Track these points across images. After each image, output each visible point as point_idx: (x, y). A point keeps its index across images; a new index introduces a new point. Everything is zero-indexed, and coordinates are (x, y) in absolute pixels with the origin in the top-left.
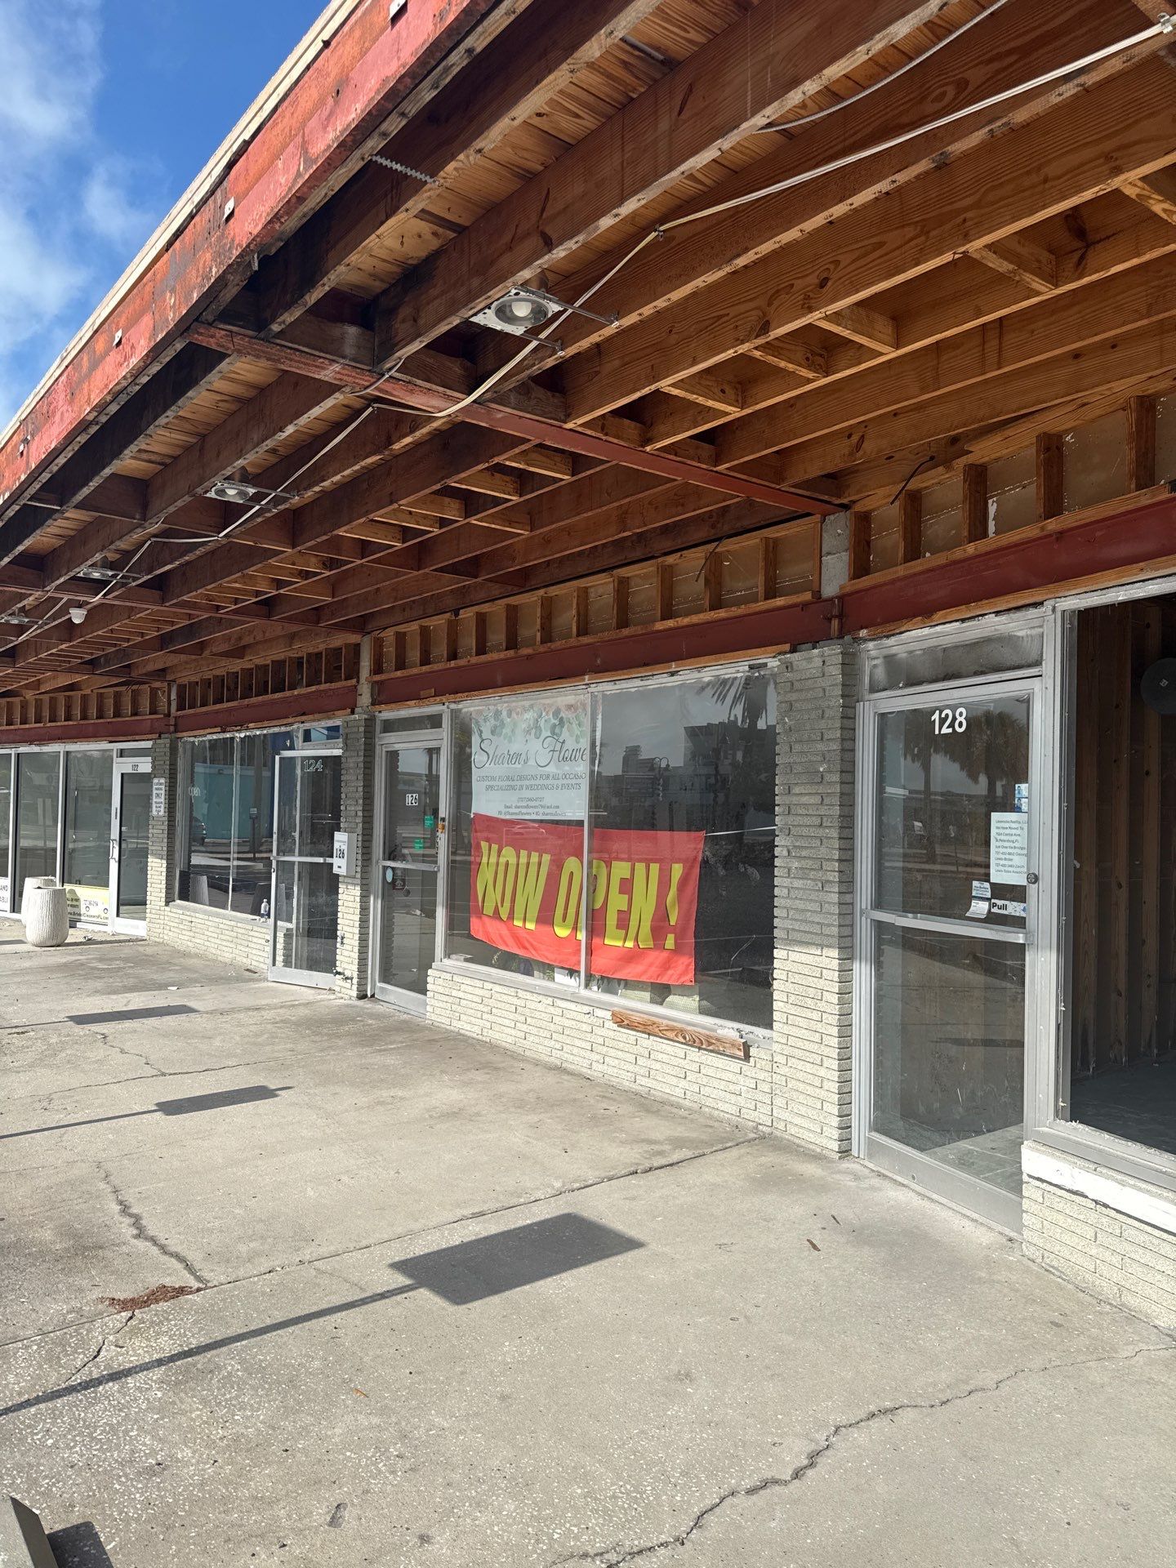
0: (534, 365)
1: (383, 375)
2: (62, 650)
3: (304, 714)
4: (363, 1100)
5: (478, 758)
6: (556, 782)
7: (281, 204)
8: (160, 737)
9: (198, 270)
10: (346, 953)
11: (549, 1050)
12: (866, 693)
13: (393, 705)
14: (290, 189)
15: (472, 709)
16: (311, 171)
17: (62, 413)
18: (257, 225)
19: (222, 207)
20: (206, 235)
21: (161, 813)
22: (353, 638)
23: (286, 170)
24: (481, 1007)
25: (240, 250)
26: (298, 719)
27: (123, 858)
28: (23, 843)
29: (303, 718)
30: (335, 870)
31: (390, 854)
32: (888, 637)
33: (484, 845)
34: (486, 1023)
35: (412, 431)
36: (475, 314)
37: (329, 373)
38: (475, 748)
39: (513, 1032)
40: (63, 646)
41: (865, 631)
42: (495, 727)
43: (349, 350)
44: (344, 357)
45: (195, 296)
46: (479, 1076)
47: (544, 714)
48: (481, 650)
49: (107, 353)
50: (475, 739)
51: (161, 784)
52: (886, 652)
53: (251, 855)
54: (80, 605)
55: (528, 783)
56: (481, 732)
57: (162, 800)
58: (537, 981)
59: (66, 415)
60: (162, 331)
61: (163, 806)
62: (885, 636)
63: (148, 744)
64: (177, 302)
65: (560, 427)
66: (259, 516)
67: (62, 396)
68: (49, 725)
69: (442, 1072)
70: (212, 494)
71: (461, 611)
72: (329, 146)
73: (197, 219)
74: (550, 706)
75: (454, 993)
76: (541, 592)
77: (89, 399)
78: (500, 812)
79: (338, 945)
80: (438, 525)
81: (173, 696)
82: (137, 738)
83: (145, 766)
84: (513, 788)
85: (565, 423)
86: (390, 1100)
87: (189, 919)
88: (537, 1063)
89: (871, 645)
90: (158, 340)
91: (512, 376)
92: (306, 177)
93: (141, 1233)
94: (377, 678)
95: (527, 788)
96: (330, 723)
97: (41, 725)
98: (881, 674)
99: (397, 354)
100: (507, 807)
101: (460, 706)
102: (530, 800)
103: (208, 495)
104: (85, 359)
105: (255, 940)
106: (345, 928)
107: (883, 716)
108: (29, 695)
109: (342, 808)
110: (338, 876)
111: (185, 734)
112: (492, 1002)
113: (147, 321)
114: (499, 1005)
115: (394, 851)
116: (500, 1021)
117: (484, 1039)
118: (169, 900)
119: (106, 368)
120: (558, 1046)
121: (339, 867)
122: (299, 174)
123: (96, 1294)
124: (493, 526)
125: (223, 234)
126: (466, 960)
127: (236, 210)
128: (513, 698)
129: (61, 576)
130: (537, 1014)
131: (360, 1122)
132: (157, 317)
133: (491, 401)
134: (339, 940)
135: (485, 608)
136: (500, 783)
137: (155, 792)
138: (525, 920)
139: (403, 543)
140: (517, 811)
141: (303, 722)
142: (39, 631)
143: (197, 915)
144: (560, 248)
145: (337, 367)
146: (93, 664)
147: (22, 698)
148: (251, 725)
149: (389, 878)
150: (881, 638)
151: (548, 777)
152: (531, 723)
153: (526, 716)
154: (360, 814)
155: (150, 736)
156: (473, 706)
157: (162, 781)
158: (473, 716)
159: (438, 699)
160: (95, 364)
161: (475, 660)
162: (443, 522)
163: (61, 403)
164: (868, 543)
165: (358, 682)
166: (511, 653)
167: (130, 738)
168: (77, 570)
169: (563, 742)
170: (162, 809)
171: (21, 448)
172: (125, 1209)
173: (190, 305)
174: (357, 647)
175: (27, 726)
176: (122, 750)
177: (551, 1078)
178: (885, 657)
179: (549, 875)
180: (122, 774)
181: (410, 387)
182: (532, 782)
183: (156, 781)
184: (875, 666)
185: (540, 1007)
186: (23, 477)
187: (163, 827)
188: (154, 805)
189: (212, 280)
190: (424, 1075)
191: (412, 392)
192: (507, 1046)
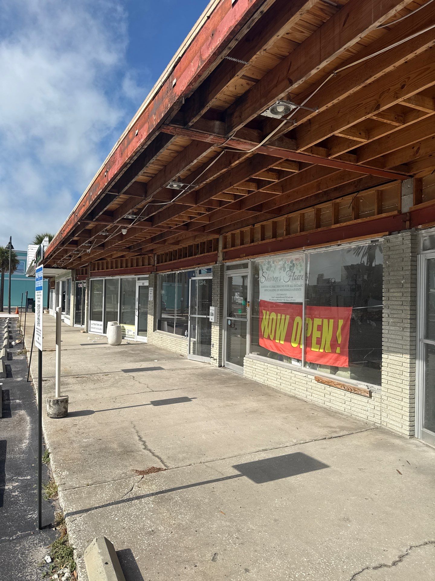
0: (285, 129)
1: (228, 138)
2: (119, 244)
3: (199, 264)
4: (221, 404)
5: (262, 279)
6: (292, 288)
7: (193, 78)
8: (151, 273)
9: (164, 106)
10: (214, 350)
11: (290, 390)
12: (421, 251)
13: (230, 260)
14: (196, 73)
15: (259, 261)
16: (203, 65)
17: (119, 161)
18: (184, 87)
19: (172, 82)
20: (166, 93)
21: (152, 300)
22: (216, 236)
23: (194, 66)
24: (263, 372)
25: (178, 97)
26: (197, 266)
27: (139, 315)
28: (107, 310)
29: (199, 266)
30: (210, 320)
31: (229, 315)
32: (431, 228)
33: (264, 312)
34: (265, 378)
35: (239, 158)
36: (263, 112)
37: (209, 139)
38: (260, 275)
39: (276, 382)
40: (120, 242)
41: (421, 226)
42: (268, 267)
43: (216, 130)
44: (214, 133)
45: (163, 115)
46: (264, 398)
47: (287, 262)
48: (263, 239)
49: (133, 139)
50: (261, 272)
51: (152, 290)
52: (430, 234)
53: (181, 315)
54: (125, 228)
55: (281, 288)
56: (263, 269)
57: (152, 295)
58: (285, 363)
59: (120, 161)
60: (151, 129)
61: (152, 297)
62: (429, 228)
63: (147, 276)
64: (156, 118)
65: (295, 152)
66: (184, 194)
67: (119, 155)
68: (115, 269)
69: (250, 395)
70: (168, 187)
71: (255, 225)
72: (210, 55)
73: (163, 87)
74: (289, 259)
75: (254, 366)
76: (286, 216)
77: (127, 155)
78: (270, 299)
79: (212, 347)
80: (247, 193)
81: (156, 259)
82: (144, 273)
83: (146, 283)
84: (275, 290)
85: (297, 150)
86: (231, 405)
87: (161, 336)
88: (285, 394)
89: (423, 231)
90: (150, 132)
91: (277, 135)
92: (202, 67)
93: (146, 448)
94: (225, 250)
95: (280, 290)
96: (208, 267)
97: (113, 270)
98: (428, 243)
99: (234, 130)
100: (272, 297)
101: (255, 260)
102: (281, 295)
103: (167, 187)
104: (126, 141)
105: (183, 344)
106: (214, 341)
107: (429, 260)
108: (109, 259)
109: (213, 298)
110: (211, 322)
111: (159, 272)
112: (268, 371)
113: (146, 125)
114: (271, 372)
115: (231, 313)
116: (271, 378)
117: (265, 384)
118: (154, 330)
119: (133, 144)
120: (293, 388)
121: (212, 319)
122: (199, 67)
123: (131, 468)
124: (268, 192)
125: (172, 92)
126: (258, 354)
127: (177, 83)
128: (275, 256)
129: (119, 218)
130: (285, 376)
131: (221, 412)
132: (150, 124)
133: (268, 144)
134: (212, 345)
135: (264, 223)
136: (270, 289)
137: (150, 292)
138: (280, 340)
139: (235, 200)
140: (277, 299)
141: (199, 267)
142: (112, 237)
143: (164, 335)
144: (296, 84)
145: (212, 137)
146: (129, 248)
147: (106, 261)
148: (181, 268)
149: (229, 324)
150: (428, 228)
151: (288, 286)
152: (282, 266)
153: (280, 263)
154: (219, 300)
155: (148, 273)
156: (260, 260)
157: (152, 288)
158: (260, 263)
159: (247, 257)
160: (129, 143)
161: (260, 242)
162: (249, 192)
163: (118, 157)
164: (421, 190)
165: (218, 252)
166: (274, 239)
167: (141, 274)
168: (124, 216)
169: (294, 273)
170: (152, 298)
171: (105, 174)
172: (140, 439)
173: (161, 118)
174: (218, 239)
175: (108, 270)
176: (139, 278)
177: (291, 401)
178: (430, 236)
179: (289, 323)
180: (139, 286)
181: (238, 142)
182: (282, 288)
183: (150, 288)
184: (425, 240)
185: (286, 373)
186: (106, 184)
187: (152, 305)
188: (149, 297)
189: (169, 109)
190: (243, 396)
191: (239, 144)
192: (274, 387)
